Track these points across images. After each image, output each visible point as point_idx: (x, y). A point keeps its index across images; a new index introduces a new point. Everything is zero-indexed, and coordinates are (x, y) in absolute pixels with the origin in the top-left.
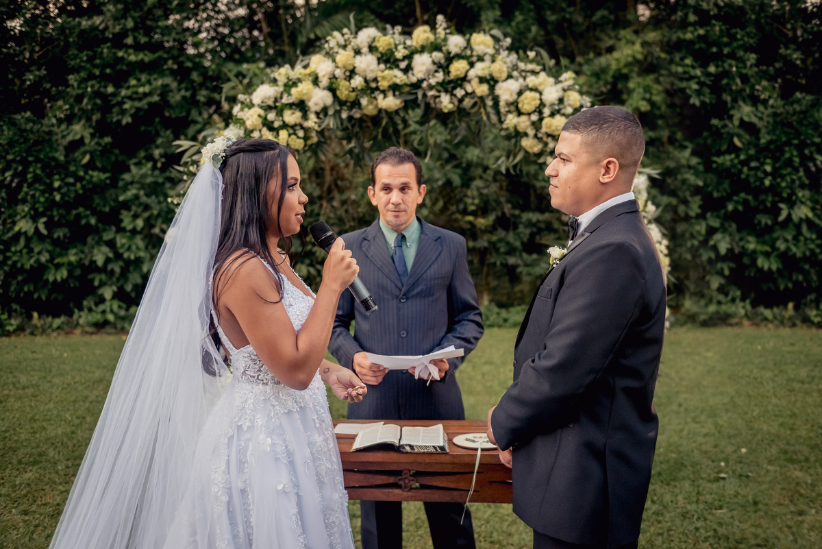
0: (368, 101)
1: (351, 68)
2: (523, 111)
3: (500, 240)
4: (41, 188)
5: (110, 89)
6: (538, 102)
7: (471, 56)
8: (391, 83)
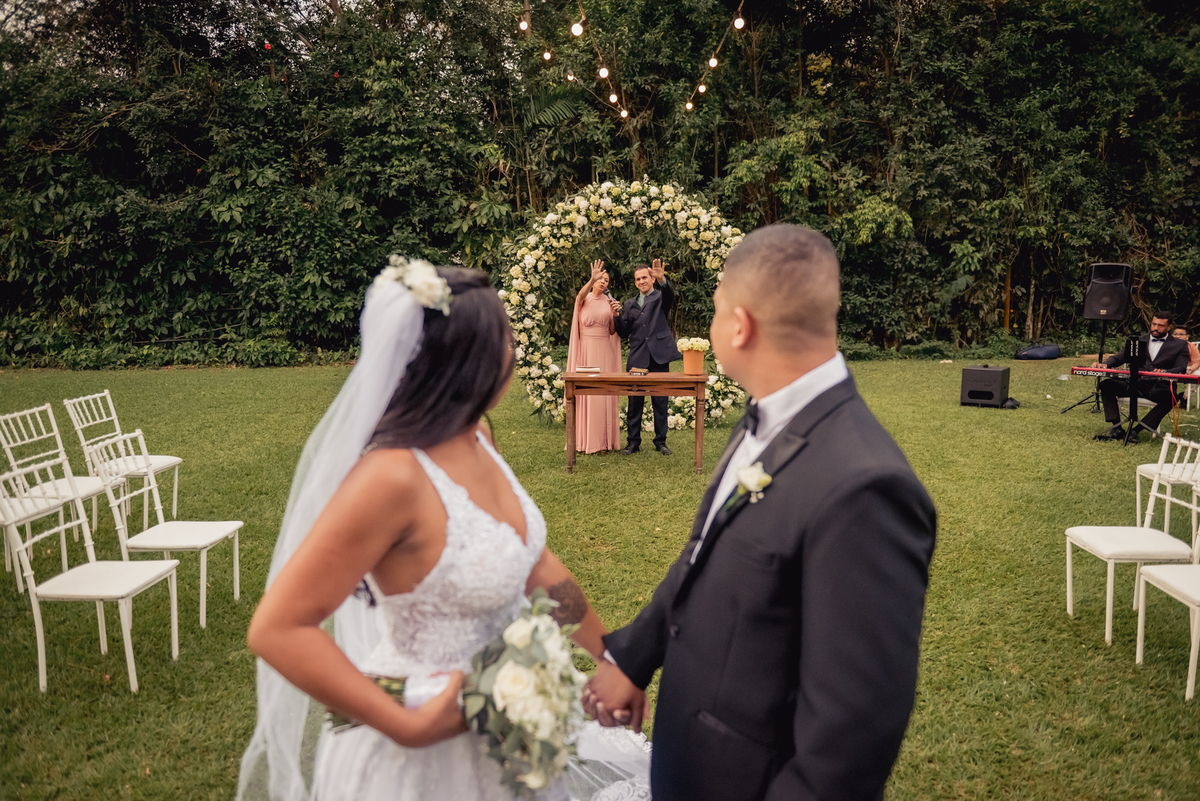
0: (607, 222)
1: (598, 205)
2: (690, 228)
3: (688, 290)
4: (325, 248)
5: (378, 168)
6: (698, 223)
7: (662, 198)
8: (619, 212)
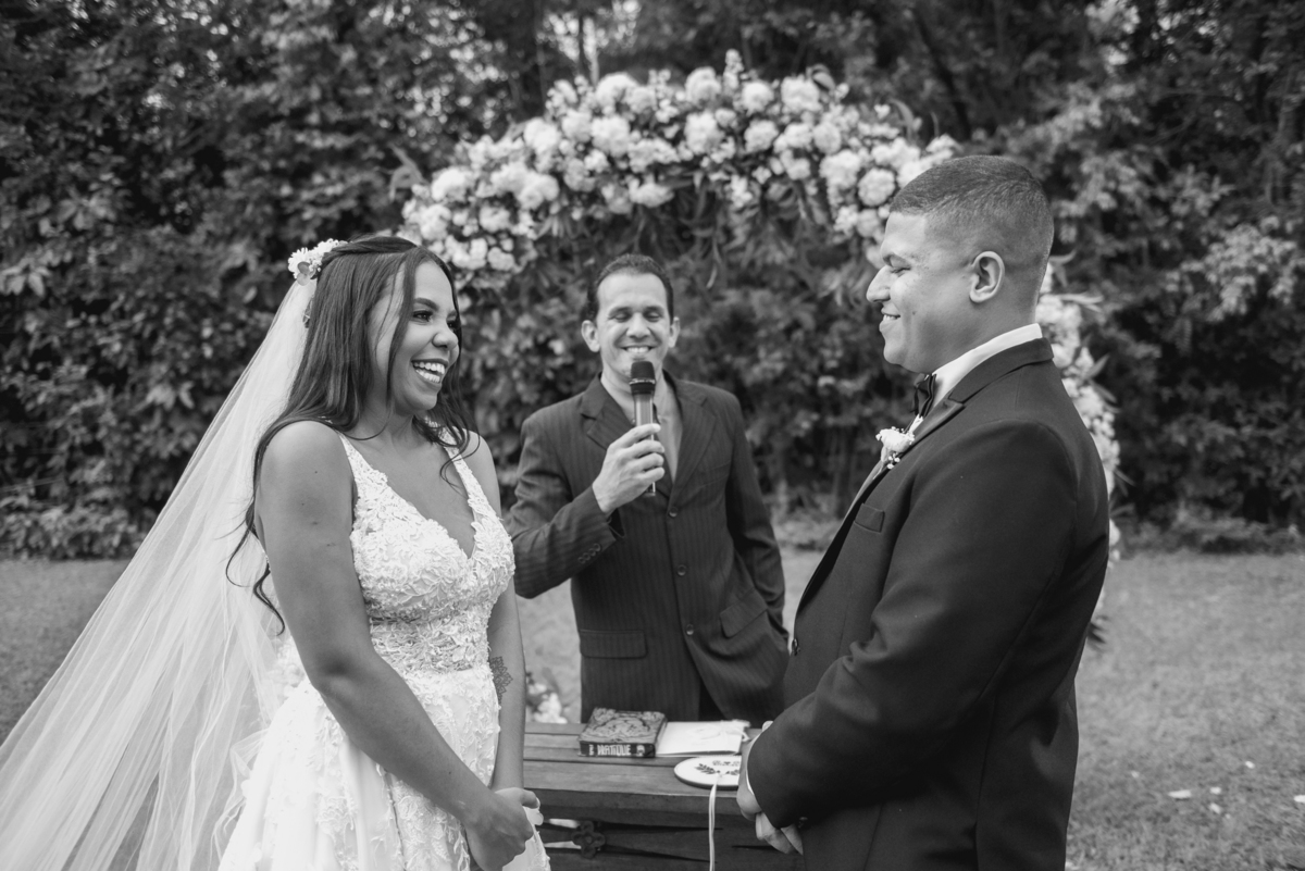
0: (615, 191)
1: (586, 139)
2: (867, 201)
4: (185, 338)
6: (891, 187)
7: (781, 114)
8: (650, 161)
